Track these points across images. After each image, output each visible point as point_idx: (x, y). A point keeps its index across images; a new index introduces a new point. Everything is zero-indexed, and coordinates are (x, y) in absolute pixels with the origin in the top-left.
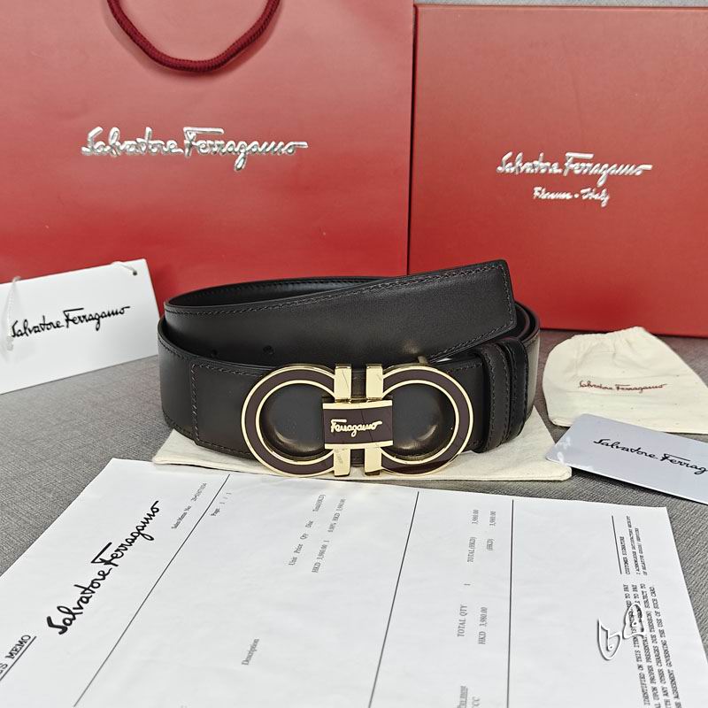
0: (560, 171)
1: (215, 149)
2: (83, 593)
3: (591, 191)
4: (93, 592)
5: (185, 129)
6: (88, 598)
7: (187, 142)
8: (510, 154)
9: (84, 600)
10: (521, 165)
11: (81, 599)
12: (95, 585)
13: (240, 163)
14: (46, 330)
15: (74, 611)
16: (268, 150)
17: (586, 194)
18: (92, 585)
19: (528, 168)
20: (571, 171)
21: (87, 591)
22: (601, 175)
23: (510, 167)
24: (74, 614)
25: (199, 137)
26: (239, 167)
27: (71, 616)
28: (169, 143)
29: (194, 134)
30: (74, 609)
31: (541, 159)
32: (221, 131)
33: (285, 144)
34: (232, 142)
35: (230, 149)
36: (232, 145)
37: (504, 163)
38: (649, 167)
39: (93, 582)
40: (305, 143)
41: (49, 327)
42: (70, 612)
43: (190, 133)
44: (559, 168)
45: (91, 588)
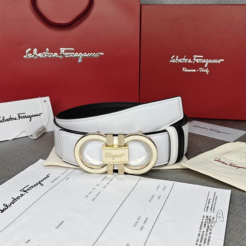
0: (192, 62)
1: (71, 56)
2: (13, 200)
3: (203, 69)
4: (17, 200)
5: (60, 49)
6: (14, 202)
7: (61, 53)
8: (174, 56)
9: (13, 203)
10: (178, 60)
11: (12, 202)
12: (18, 198)
13: (80, 61)
14: (11, 120)
15: (8, 206)
16: (89, 56)
17: (201, 70)
18: (17, 198)
19: (180, 61)
20: (196, 62)
21: (15, 200)
22: (206, 63)
23: (174, 61)
24: (8, 207)
25: (65, 51)
26: (79, 62)
27: (6, 207)
28: (55, 54)
29: (64, 51)
30: (9, 205)
31: (185, 58)
32: (73, 49)
33: (96, 54)
34: (77, 53)
35: (76, 56)
36: (77, 54)
37: (172, 59)
38: (223, 60)
39: (18, 197)
40: (103, 53)
41: (12, 119)
42: (7, 206)
43: (62, 50)
44: (191, 61)
45: (16, 199)
